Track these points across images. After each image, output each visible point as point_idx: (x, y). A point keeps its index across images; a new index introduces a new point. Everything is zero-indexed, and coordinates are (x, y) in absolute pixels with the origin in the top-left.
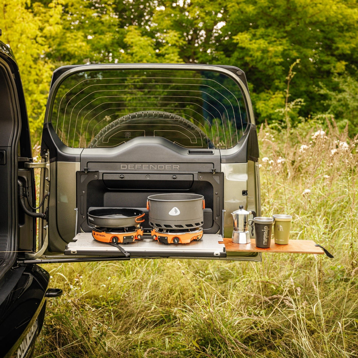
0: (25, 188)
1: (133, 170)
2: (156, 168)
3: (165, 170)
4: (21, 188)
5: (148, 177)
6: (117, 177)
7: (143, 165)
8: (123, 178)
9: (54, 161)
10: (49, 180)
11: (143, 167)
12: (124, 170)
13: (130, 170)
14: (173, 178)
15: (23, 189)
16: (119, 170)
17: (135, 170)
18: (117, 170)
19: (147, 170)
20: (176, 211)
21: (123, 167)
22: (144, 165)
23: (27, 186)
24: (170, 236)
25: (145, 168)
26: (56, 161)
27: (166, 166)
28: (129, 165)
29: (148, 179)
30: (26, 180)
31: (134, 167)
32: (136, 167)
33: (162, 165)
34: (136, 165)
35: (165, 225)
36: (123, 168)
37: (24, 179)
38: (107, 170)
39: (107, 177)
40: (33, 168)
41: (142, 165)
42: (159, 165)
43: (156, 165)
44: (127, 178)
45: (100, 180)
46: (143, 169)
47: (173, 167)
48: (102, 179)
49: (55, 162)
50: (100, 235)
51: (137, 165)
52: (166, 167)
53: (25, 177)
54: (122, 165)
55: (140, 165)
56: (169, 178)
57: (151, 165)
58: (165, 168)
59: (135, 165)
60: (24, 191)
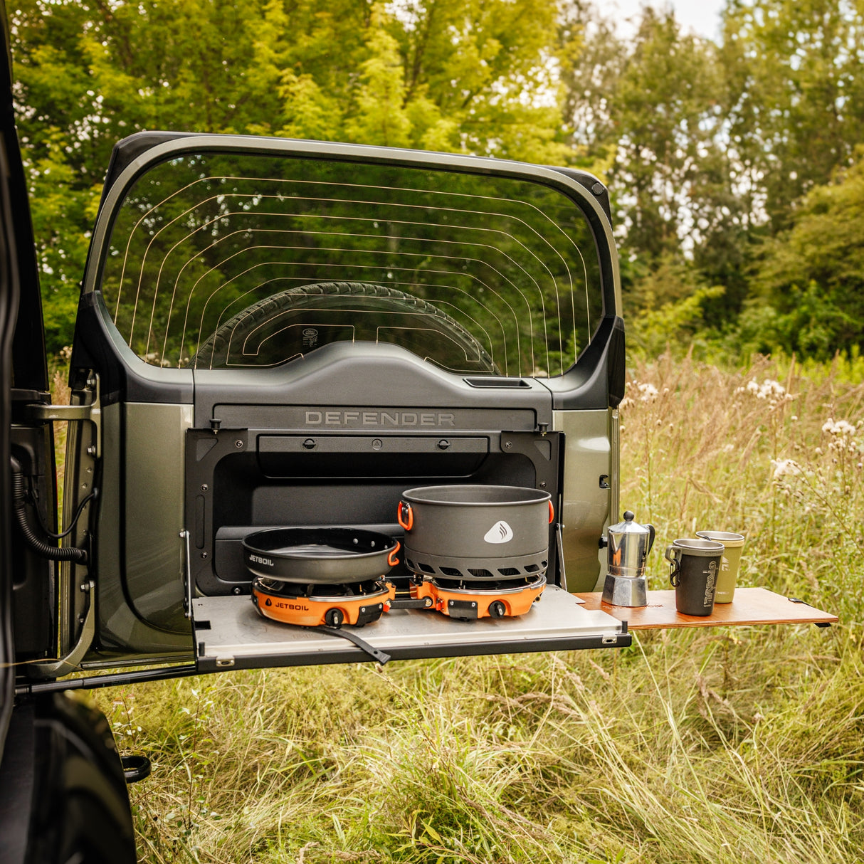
0: (26, 479)
1: (337, 426)
2: (396, 423)
3: (418, 426)
4: (18, 477)
5: (377, 444)
6: (295, 446)
7: (364, 414)
8: (312, 446)
9: (113, 402)
10: (99, 454)
11: (365, 418)
12: (314, 426)
13: (330, 426)
14: (441, 447)
15: (22, 481)
16: (300, 427)
17: (343, 427)
18: (296, 427)
19: (373, 427)
20: (503, 532)
21: (311, 418)
22: (366, 414)
23: (34, 473)
24: (483, 599)
25: (369, 422)
26: (123, 399)
27: (422, 415)
28: (327, 414)
29: (376, 449)
30: (32, 454)
31: (341, 418)
32: (346, 418)
33: (412, 414)
34: (346, 414)
35: (471, 571)
36: (311, 422)
37: (25, 451)
38: (269, 427)
39: (268, 446)
40: (50, 422)
41: (361, 414)
42: (406, 414)
43: (396, 412)
44: (322, 446)
45: (251, 453)
46: (365, 423)
47: (440, 420)
48: (254, 449)
49: (117, 405)
50: (292, 607)
51: (349, 415)
52: (422, 420)
53: (29, 448)
54: (308, 414)
55: (356, 412)
56: (430, 447)
57: (383, 415)
58: (419, 421)
59: (343, 414)
60: (24, 487)
